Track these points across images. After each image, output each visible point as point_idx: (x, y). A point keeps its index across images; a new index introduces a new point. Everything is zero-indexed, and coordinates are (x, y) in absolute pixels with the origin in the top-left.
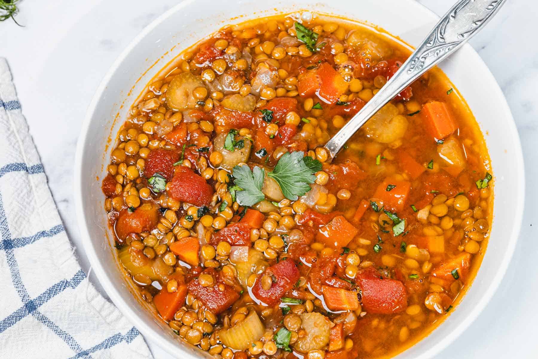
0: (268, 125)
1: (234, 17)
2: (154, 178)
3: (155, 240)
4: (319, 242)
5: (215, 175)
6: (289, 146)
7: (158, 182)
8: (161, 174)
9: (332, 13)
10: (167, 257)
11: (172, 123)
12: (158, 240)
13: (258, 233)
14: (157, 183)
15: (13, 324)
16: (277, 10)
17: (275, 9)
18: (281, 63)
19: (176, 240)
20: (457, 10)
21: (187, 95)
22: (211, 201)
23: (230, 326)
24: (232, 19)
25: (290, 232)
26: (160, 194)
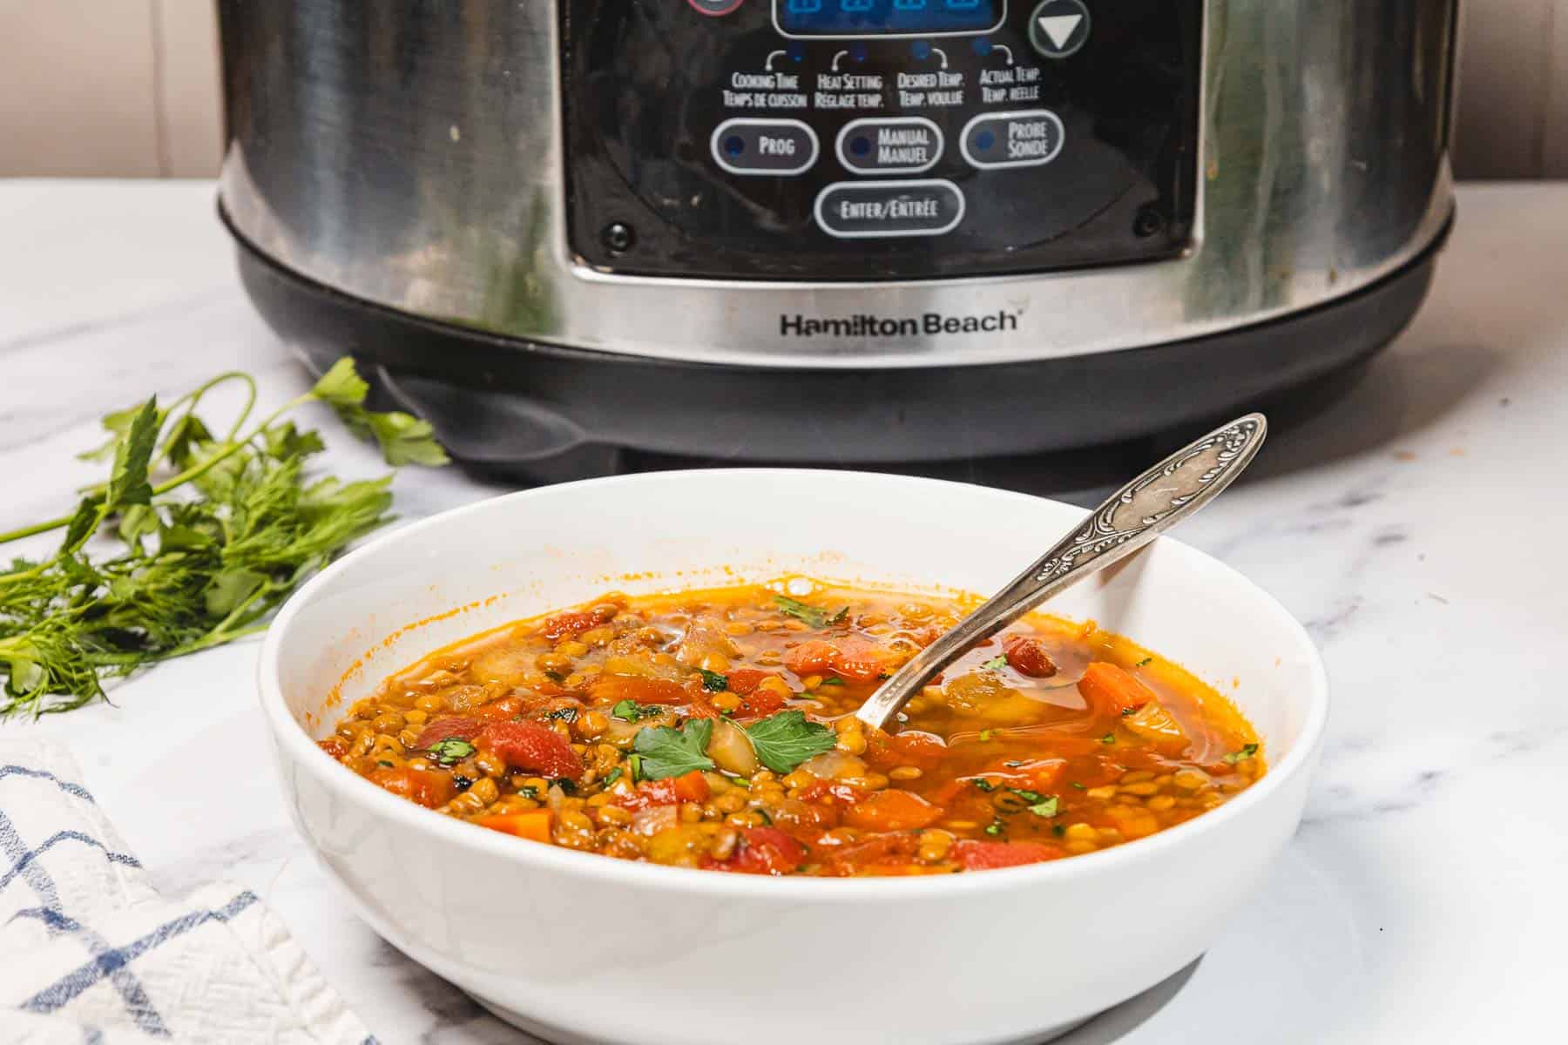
0: (716, 692)
1: (632, 574)
2: (442, 743)
4: (849, 825)
9: (858, 580)
13: (700, 810)
15: (59, 1005)
16: (730, 574)
17: (726, 568)
20: (1136, 488)
24: (627, 577)
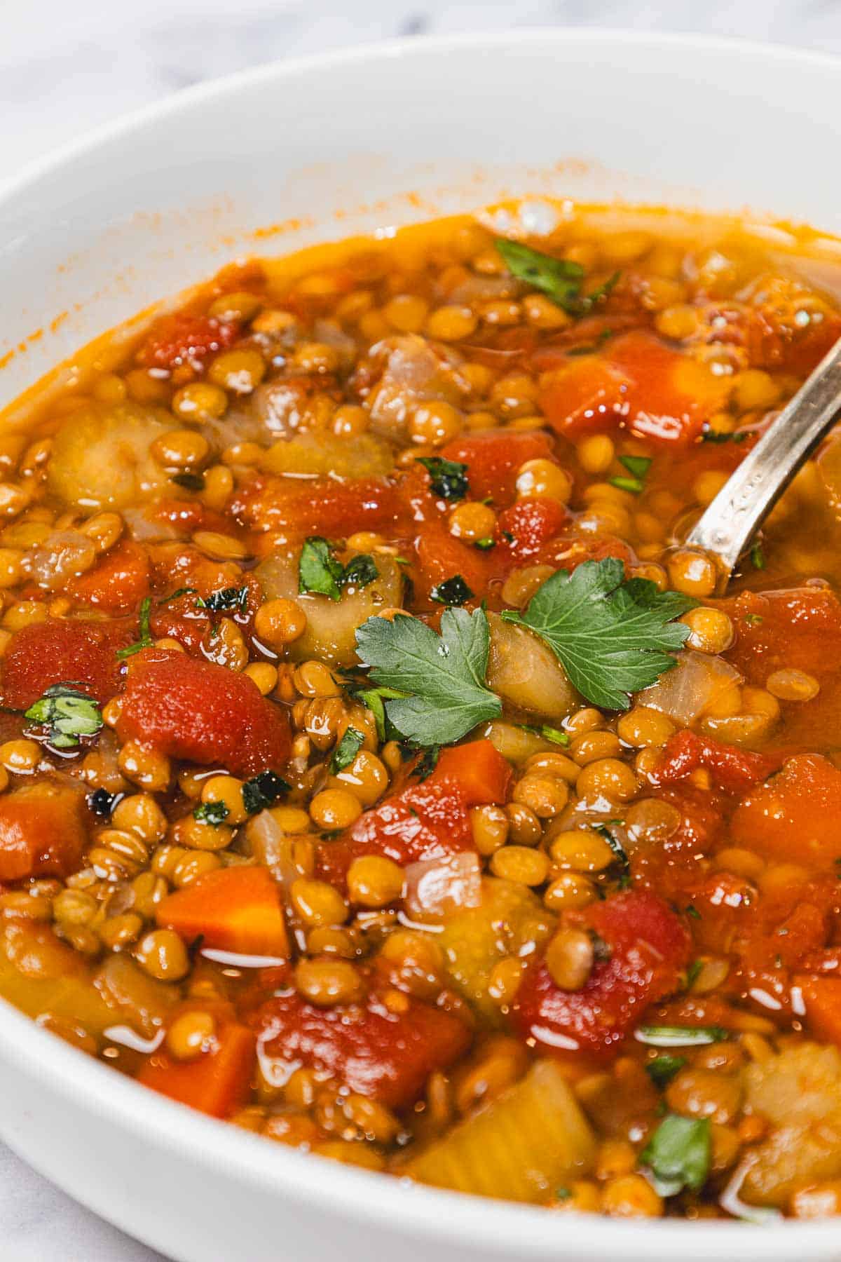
0: (453, 506)
2: (48, 702)
3: (87, 902)
5: (286, 682)
6: (560, 557)
7: (67, 710)
8: (73, 687)
10: (148, 944)
11: (94, 540)
12: (99, 903)
13: (503, 818)
14: (64, 716)
18: (466, 348)
19: (173, 888)
21: (131, 463)
22: (290, 755)
23: (456, 1116)
25: (625, 813)
26: (82, 748)
